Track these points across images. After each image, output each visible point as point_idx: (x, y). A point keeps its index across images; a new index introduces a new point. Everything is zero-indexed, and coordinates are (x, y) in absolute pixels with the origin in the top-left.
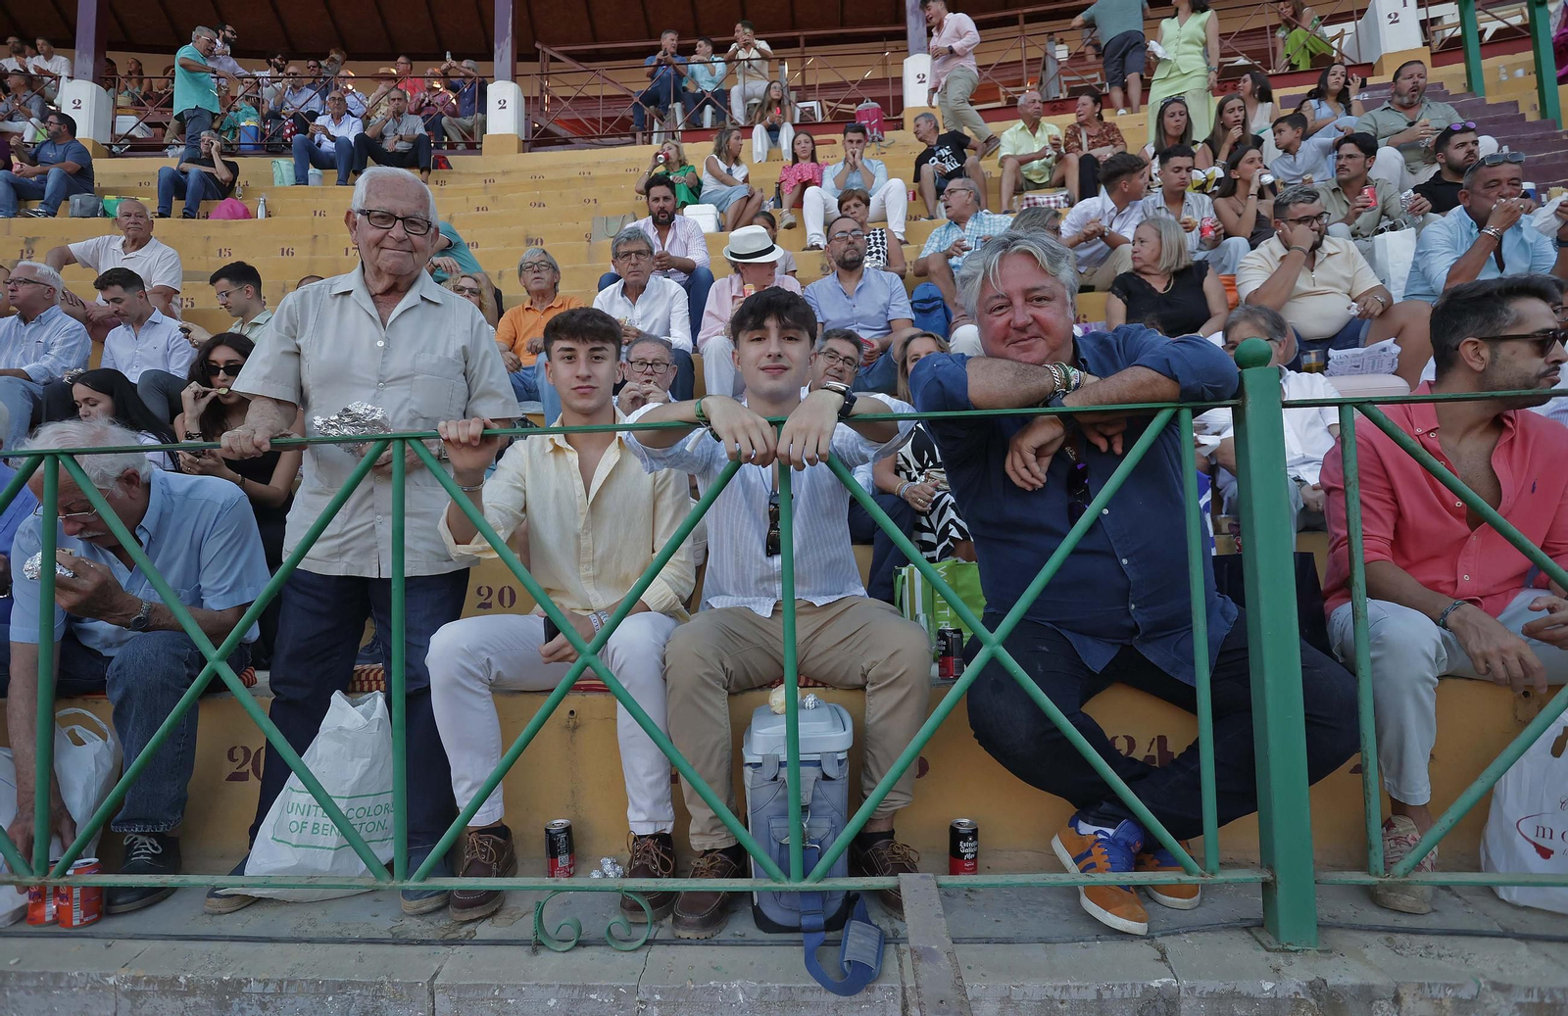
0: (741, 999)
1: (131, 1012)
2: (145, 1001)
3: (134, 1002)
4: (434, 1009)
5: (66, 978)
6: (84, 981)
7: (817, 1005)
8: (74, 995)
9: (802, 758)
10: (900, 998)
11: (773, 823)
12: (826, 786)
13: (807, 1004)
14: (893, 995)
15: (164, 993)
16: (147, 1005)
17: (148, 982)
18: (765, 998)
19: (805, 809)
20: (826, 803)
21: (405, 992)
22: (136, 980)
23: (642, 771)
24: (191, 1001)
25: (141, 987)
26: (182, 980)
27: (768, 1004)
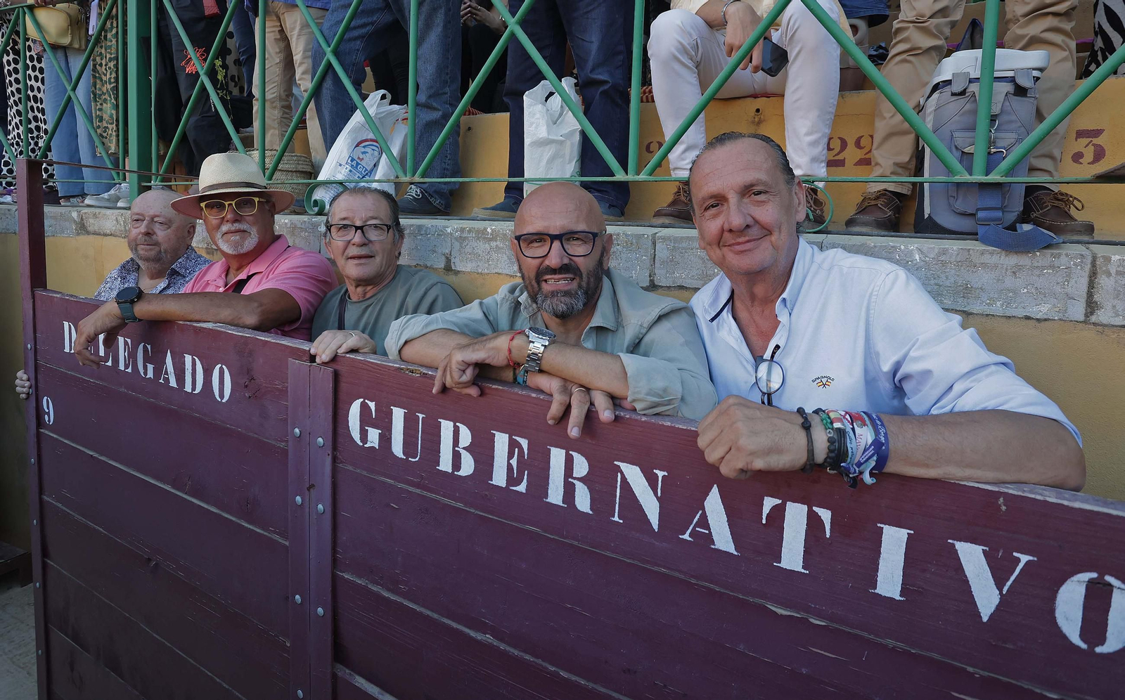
0: (918, 258)
1: (459, 250)
2: (467, 244)
3: (461, 243)
4: (655, 255)
5: (424, 229)
6: (434, 230)
7: (996, 266)
8: (429, 239)
9: (997, 74)
10: (1089, 266)
11: (956, 134)
12: (1017, 102)
13: (984, 265)
14: (1082, 262)
15: (478, 239)
16: (468, 246)
17: (470, 231)
18: (943, 258)
19: (993, 119)
20: (1014, 118)
21: (634, 241)
22: (462, 230)
23: (803, 130)
24: (493, 244)
25: (465, 235)
26: (489, 230)
27: (944, 263)
